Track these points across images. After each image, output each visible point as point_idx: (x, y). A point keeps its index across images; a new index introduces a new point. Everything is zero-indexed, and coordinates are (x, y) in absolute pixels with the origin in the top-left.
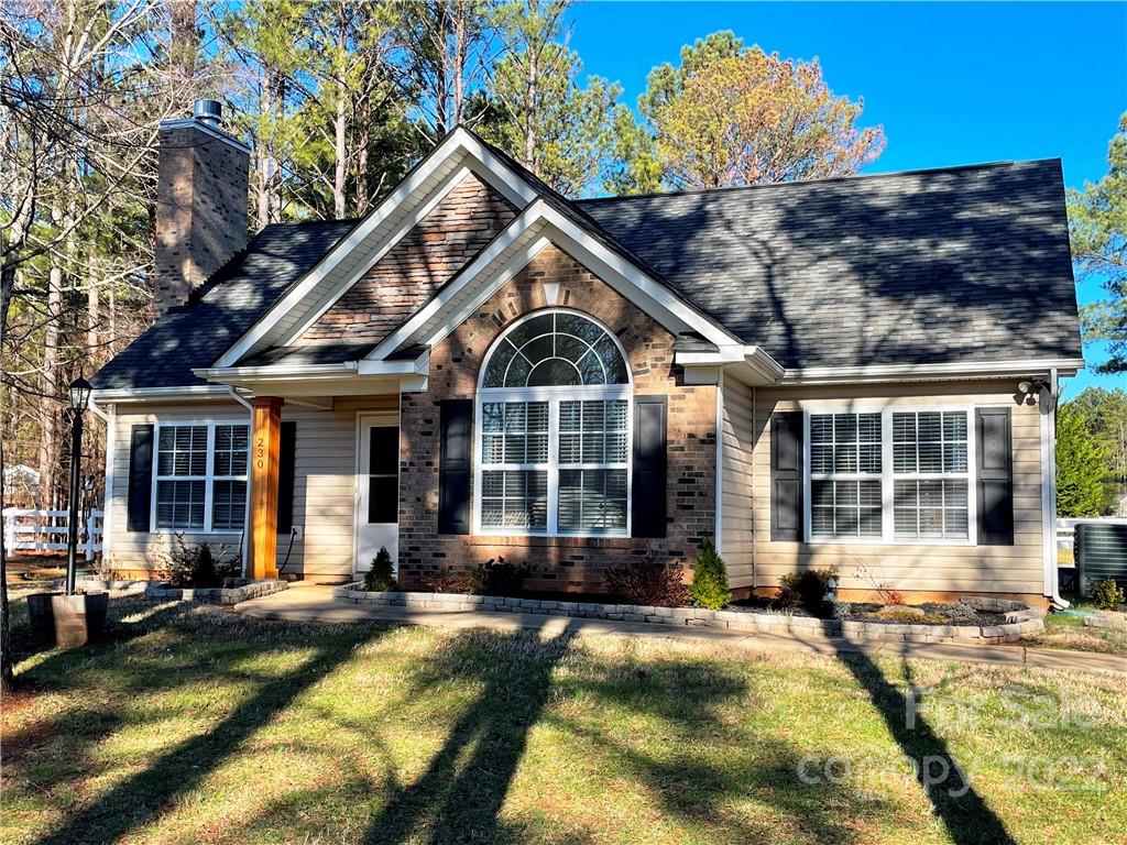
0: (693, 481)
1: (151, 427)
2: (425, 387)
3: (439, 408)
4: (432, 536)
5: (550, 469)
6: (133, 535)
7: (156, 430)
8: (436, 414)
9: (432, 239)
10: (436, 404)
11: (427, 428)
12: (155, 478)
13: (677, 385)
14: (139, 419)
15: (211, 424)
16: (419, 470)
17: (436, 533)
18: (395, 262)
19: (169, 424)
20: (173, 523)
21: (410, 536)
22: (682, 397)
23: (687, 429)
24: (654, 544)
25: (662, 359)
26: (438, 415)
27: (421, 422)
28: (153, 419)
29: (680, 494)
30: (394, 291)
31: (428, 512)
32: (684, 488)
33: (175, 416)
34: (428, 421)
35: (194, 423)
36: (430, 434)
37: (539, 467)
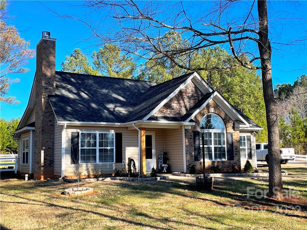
0: (237, 149)
1: (78, 133)
2: (190, 128)
3: (193, 133)
4: (193, 162)
5: (213, 146)
6: (73, 165)
7: (80, 134)
8: (192, 134)
9: (184, 94)
10: (192, 132)
11: (191, 137)
12: (80, 148)
13: (234, 130)
14: (75, 130)
15: (98, 133)
16: (190, 147)
17: (194, 161)
18: (176, 98)
19: (84, 132)
20: (86, 161)
21: (189, 162)
22: (234, 133)
23: (236, 139)
24: (232, 161)
25: (231, 125)
26: (193, 134)
27: (189, 136)
28: (78, 130)
29: (235, 152)
30: (176, 105)
31: (192, 156)
32: (236, 150)
33: (86, 130)
34: (191, 136)
35: (92, 132)
36: (191, 138)
37: (211, 146)
